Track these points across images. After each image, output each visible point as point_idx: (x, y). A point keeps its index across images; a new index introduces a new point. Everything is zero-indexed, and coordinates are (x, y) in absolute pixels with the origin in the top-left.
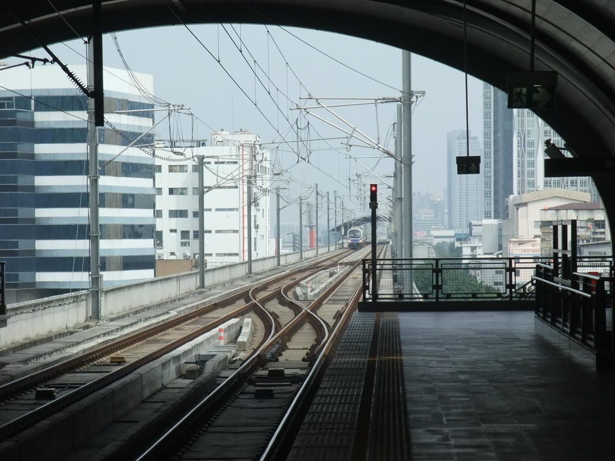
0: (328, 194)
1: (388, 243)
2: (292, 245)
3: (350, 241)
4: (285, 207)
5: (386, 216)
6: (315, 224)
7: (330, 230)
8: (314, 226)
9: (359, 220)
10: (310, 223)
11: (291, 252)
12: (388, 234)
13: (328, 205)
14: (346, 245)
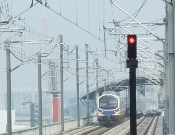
0: (77, 49)
1: (159, 114)
2: (29, 118)
3: (100, 114)
4: (17, 67)
5: (156, 78)
6: (59, 90)
7: (80, 97)
8: (59, 93)
9: (120, 83)
10: (54, 89)
11: (29, 127)
12: (159, 101)
13: (77, 64)
14: (95, 120)
